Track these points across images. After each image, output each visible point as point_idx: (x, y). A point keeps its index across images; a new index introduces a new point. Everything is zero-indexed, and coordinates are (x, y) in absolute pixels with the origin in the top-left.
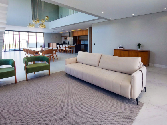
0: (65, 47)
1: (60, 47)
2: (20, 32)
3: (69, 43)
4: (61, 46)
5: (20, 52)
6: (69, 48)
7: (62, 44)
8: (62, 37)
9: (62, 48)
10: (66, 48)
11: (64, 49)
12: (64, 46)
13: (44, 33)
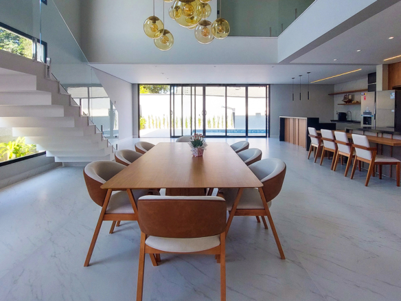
0: (350, 143)
1: (319, 136)
2: (207, 88)
3: (367, 120)
4: (326, 133)
6: (376, 148)
7: (331, 127)
8: (332, 95)
9: (329, 146)
10: (353, 150)
11: (344, 150)
12: (341, 136)
13: (269, 85)
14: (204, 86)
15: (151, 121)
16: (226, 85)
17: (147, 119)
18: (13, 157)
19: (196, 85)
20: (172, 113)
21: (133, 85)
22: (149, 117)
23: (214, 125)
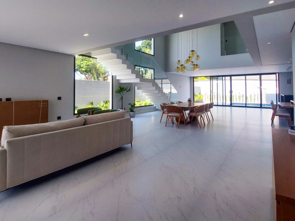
5: (231, 109)
13: (278, 73)
14: (231, 76)
15: (206, 96)
16: (245, 75)
17: (204, 95)
18: (139, 106)
19: (225, 76)
20: (211, 92)
21: (190, 77)
22: (205, 94)
23: (251, 100)
